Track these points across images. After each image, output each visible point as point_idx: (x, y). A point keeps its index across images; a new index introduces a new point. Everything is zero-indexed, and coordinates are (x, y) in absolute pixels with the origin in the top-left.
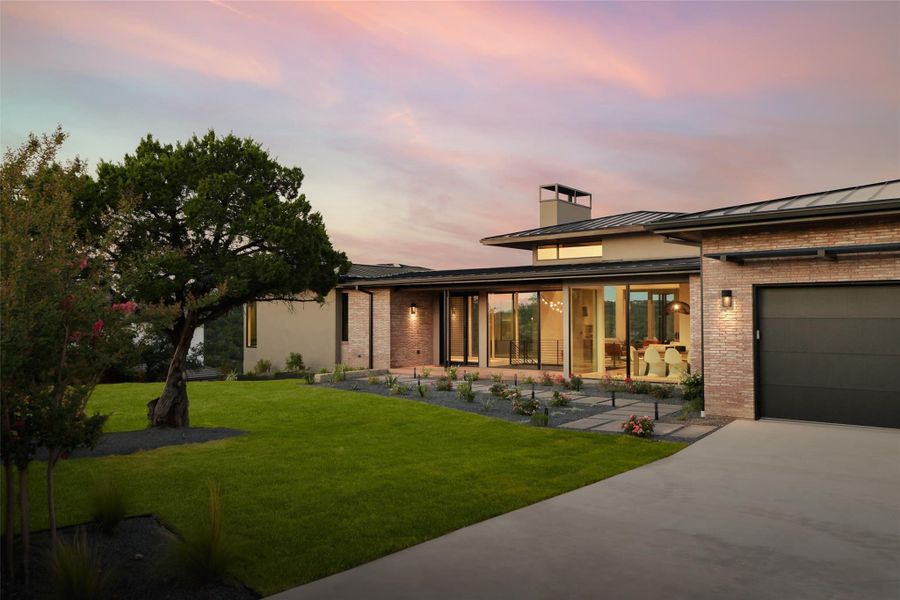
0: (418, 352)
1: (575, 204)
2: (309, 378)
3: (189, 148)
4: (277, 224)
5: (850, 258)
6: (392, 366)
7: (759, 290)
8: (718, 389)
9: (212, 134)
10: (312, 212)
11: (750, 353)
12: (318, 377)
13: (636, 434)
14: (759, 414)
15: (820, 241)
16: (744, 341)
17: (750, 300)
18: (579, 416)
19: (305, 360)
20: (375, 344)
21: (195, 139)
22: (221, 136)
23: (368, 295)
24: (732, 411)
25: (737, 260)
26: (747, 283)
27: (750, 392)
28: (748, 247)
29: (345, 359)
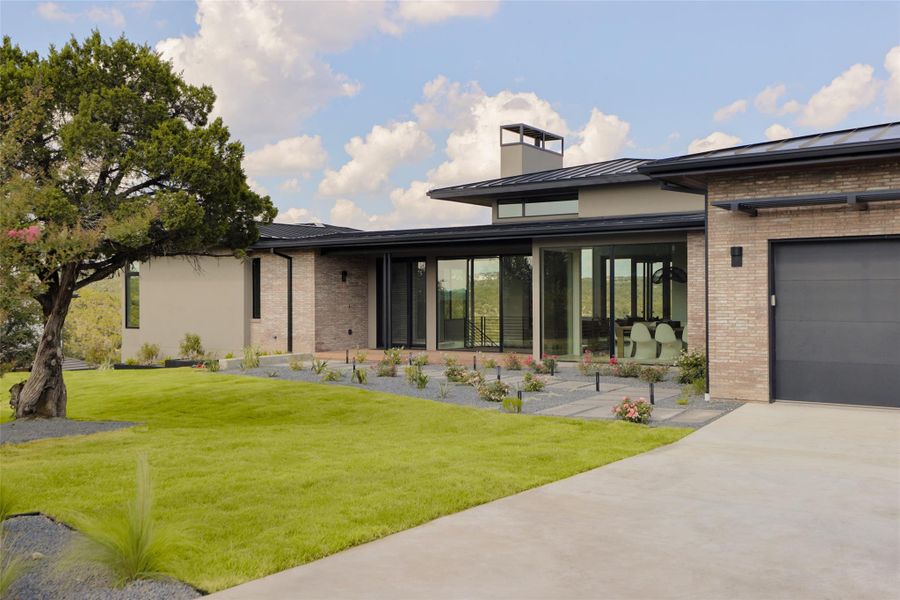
0: (350, 332)
1: (543, 149)
2: (212, 365)
3: (68, 56)
4: (186, 154)
5: (884, 207)
6: (318, 350)
7: (775, 245)
8: (726, 366)
9: (97, 36)
10: (231, 141)
11: (764, 323)
12: (223, 363)
13: (631, 420)
14: (775, 394)
15: (849, 186)
16: (757, 308)
17: (764, 258)
18: (556, 401)
19: (204, 345)
20: (294, 322)
21: (74, 43)
22: (109, 40)
23: (286, 260)
24: (743, 393)
25: (750, 210)
26: (762, 238)
27: (764, 370)
28: (763, 193)
29: (256, 341)
